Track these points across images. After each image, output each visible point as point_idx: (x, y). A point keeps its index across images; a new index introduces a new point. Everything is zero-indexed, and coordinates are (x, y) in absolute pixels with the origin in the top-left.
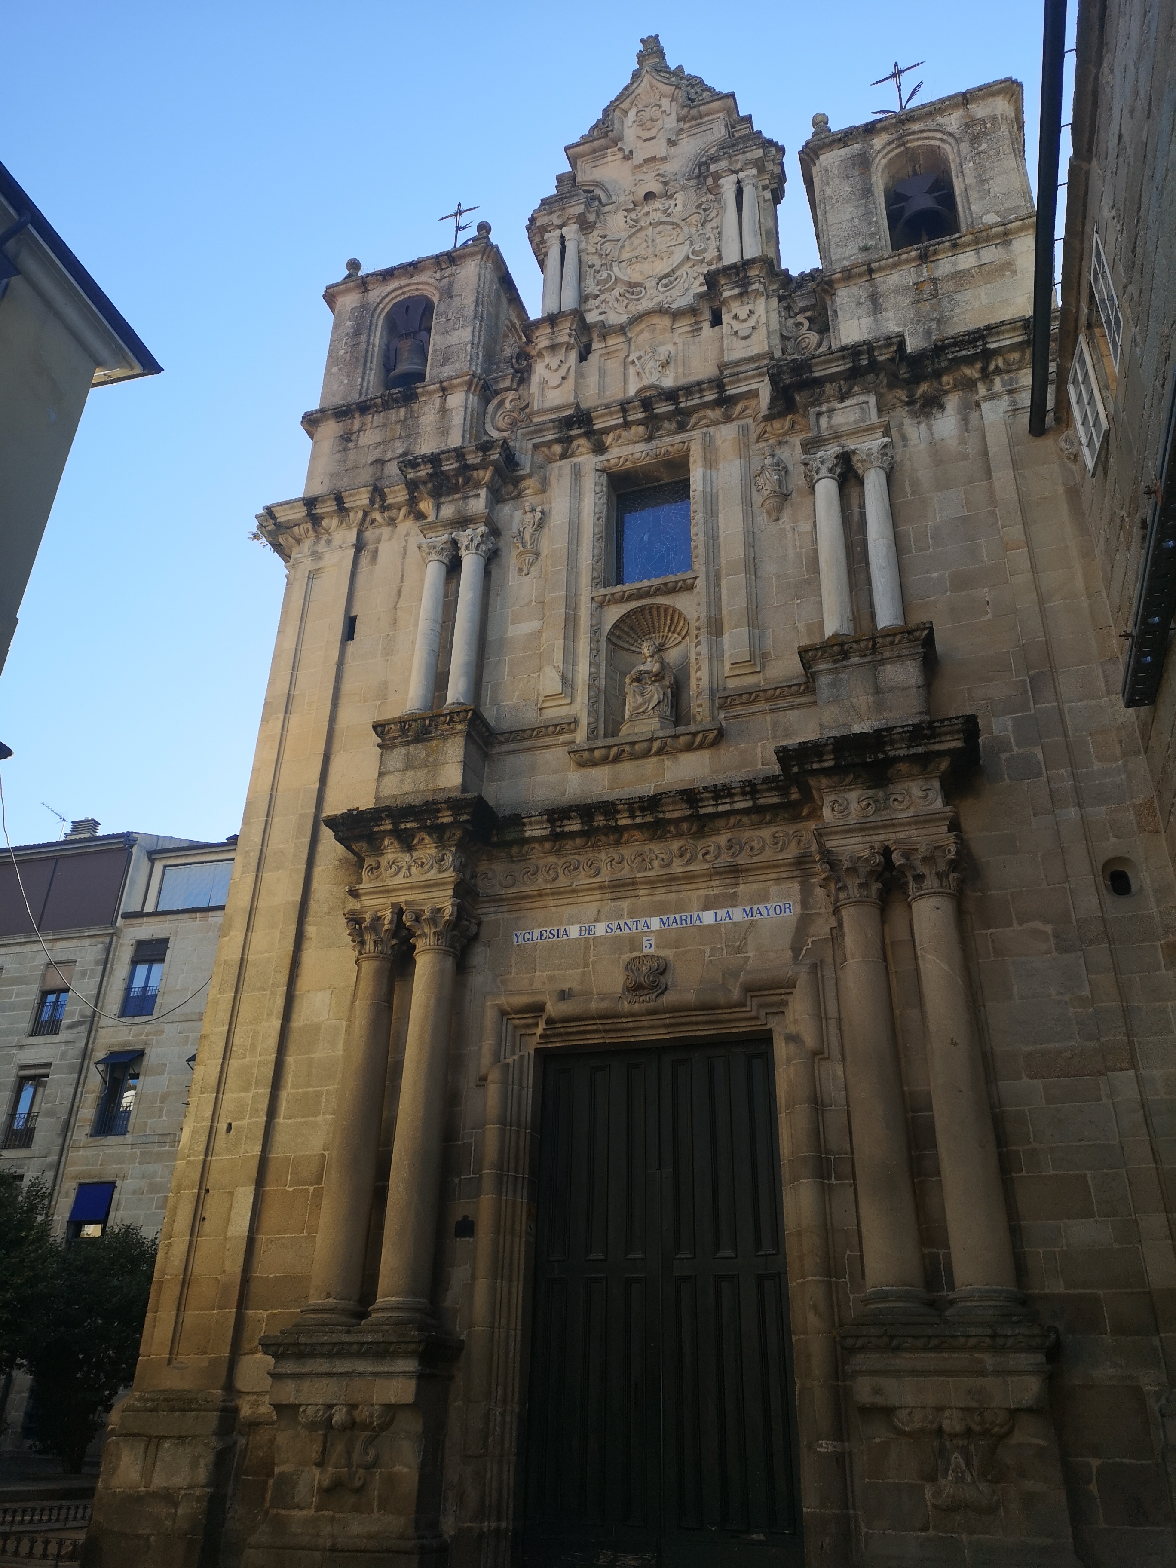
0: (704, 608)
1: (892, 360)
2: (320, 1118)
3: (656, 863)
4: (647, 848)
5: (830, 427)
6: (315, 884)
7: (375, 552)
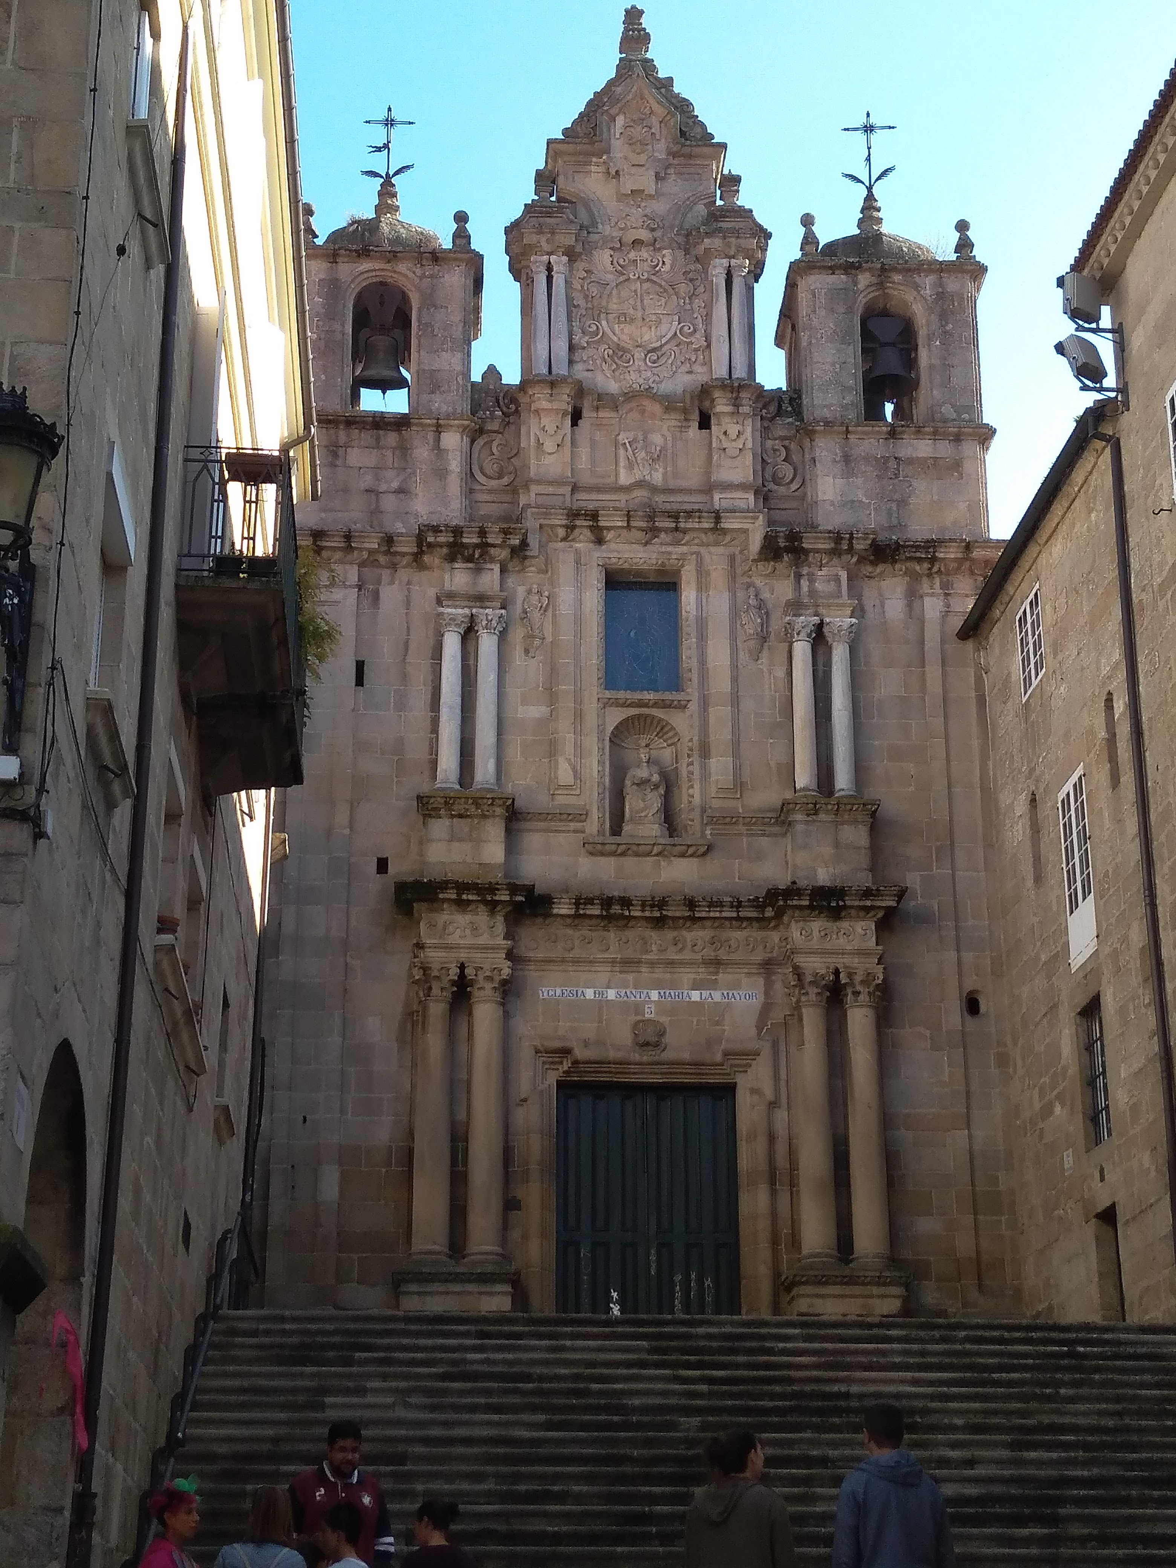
2: (384, 1119)
3: (655, 948)
4: (647, 935)
5: (810, 592)
7: (378, 595)
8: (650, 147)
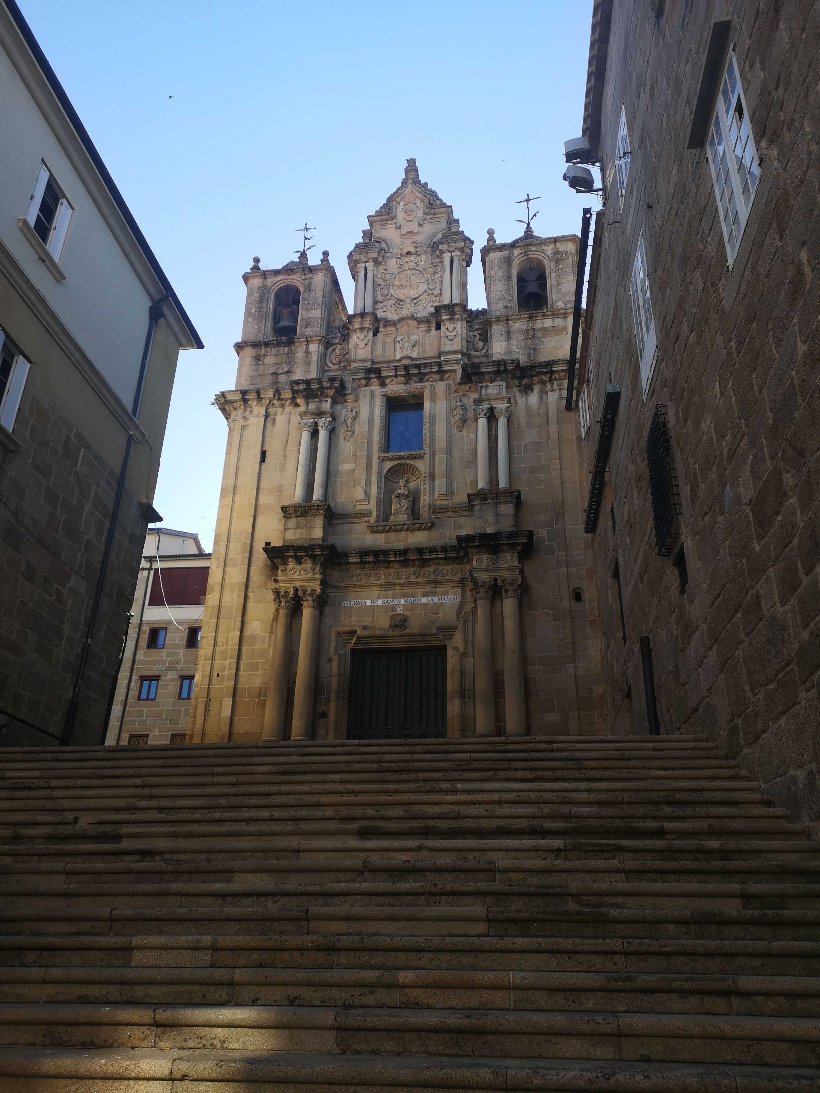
0: (428, 468)
1: (513, 369)
2: (259, 672)
3: (404, 577)
4: (400, 570)
5: (486, 394)
6: (251, 575)
7: (274, 420)
8: (415, 213)
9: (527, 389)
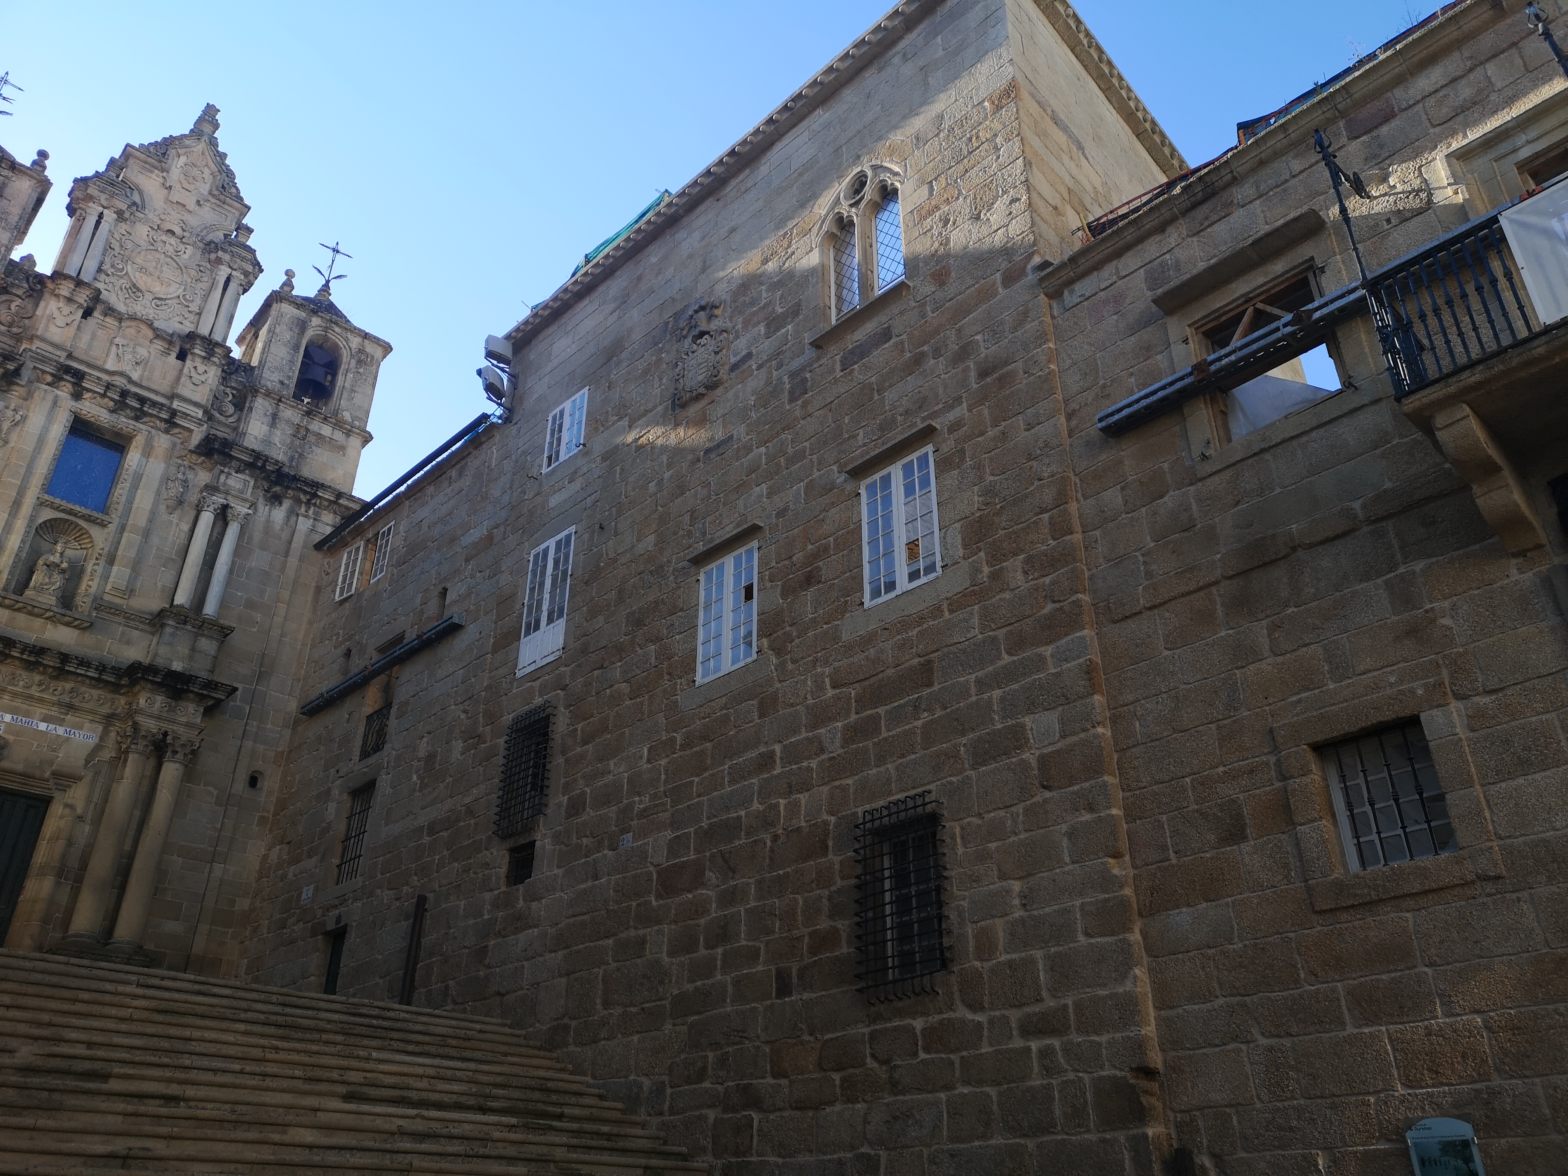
0: (108, 544)
1: (274, 471)
3: (21, 683)
4: (18, 672)
5: (225, 484)
8: (198, 184)
9: (275, 499)
